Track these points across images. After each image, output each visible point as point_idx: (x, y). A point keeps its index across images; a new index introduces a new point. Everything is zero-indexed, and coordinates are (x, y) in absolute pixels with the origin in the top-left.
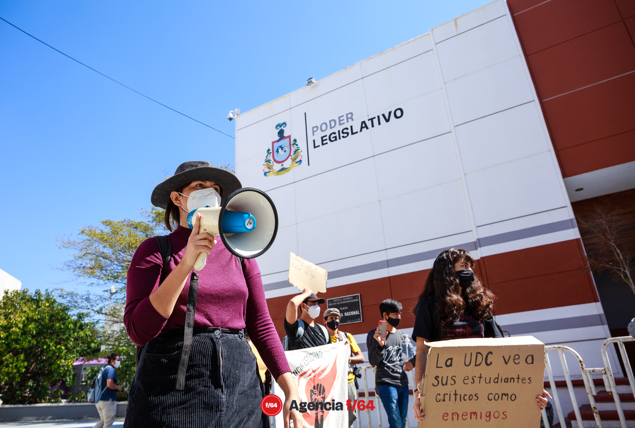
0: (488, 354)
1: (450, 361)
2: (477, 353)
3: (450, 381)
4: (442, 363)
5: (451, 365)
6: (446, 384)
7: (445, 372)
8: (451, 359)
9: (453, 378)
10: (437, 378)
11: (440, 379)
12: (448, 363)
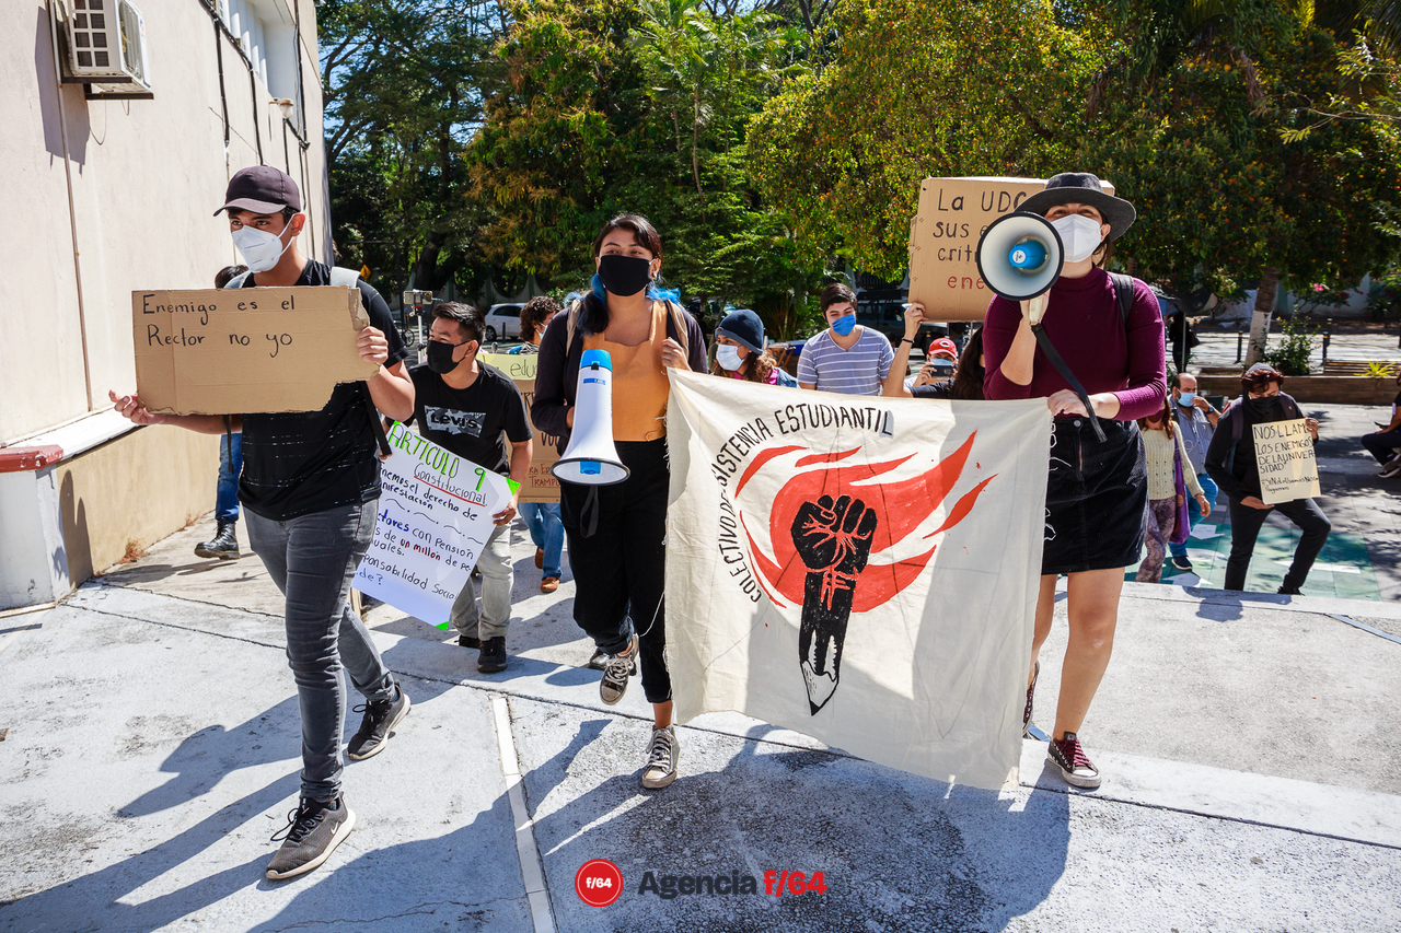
0: (1019, 195)
1: (959, 201)
2: (1002, 193)
3: (960, 232)
4: (947, 204)
5: (961, 207)
6: (954, 234)
7: (951, 218)
8: (962, 199)
9: (965, 227)
10: (939, 225)
11: (944, 227)
12: (957, 204)
